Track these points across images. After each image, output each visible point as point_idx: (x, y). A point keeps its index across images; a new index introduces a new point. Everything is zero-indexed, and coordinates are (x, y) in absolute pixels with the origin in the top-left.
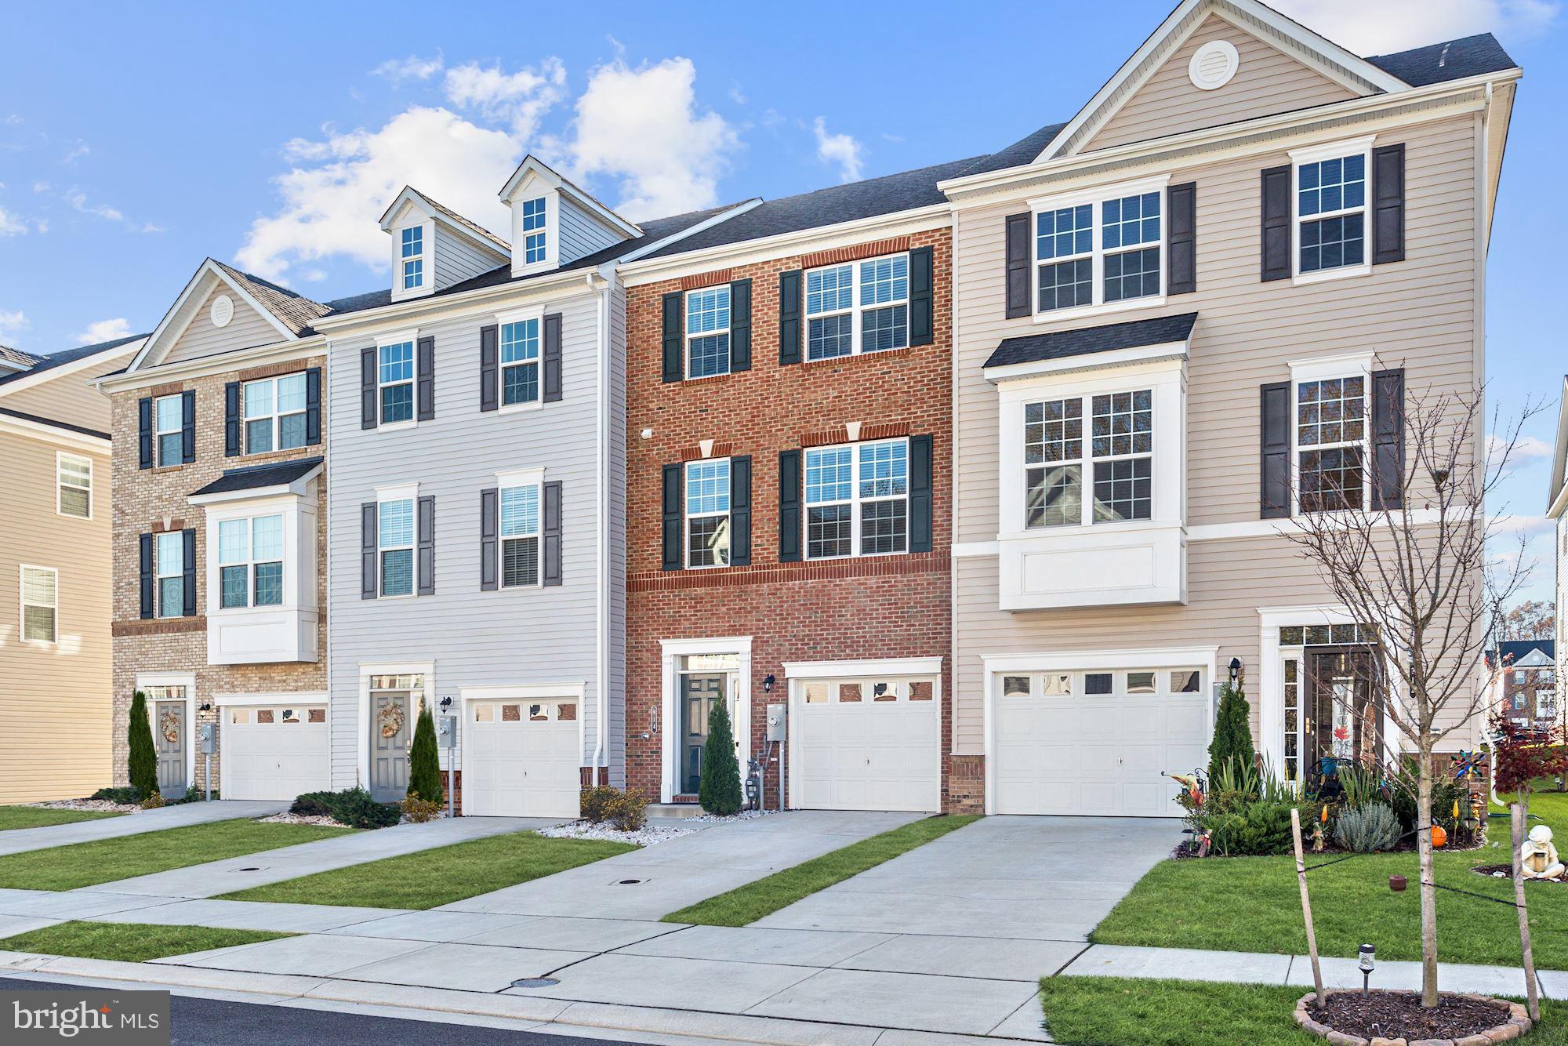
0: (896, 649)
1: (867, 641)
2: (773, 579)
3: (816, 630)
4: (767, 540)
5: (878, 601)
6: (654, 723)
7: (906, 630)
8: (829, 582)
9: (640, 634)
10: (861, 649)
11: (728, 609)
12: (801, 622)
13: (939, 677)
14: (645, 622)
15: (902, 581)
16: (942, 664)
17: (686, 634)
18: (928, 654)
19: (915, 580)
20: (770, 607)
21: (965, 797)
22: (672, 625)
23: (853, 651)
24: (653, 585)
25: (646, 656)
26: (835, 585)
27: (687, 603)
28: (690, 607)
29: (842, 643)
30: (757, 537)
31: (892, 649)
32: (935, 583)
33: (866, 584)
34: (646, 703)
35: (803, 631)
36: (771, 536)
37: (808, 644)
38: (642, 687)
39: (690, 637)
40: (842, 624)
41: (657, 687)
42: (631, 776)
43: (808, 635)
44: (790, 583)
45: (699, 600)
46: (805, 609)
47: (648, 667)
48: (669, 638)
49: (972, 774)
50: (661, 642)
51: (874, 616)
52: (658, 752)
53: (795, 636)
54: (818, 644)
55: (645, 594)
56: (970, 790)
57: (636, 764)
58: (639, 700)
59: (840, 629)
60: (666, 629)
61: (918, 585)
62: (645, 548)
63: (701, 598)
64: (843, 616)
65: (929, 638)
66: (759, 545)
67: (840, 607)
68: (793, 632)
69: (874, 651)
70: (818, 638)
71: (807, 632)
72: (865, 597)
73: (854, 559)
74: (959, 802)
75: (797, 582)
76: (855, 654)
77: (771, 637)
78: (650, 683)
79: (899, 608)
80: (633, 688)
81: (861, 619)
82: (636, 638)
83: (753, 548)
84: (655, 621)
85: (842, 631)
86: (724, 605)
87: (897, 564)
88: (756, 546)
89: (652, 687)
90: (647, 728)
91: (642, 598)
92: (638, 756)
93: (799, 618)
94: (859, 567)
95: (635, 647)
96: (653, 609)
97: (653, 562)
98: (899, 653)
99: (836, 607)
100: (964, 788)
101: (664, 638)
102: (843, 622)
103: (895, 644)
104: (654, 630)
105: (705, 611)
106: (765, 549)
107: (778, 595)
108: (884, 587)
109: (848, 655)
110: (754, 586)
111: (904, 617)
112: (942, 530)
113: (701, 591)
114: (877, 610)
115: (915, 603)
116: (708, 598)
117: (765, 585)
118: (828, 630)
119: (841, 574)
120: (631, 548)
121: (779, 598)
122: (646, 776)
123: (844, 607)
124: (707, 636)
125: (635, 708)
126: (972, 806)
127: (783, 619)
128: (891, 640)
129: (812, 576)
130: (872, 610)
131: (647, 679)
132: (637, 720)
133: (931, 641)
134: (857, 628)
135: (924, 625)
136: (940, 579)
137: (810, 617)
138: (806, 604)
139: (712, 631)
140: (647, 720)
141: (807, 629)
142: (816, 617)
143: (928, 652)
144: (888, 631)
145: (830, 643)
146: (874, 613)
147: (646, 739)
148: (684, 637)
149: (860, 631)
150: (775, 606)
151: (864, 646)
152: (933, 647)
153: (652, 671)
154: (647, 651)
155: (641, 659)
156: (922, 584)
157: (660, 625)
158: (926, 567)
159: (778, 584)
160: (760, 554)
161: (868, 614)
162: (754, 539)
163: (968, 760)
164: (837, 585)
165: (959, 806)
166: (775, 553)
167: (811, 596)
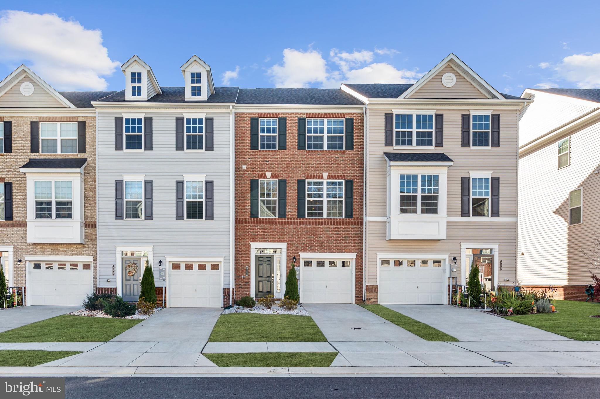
0: (340, 250)
1: (330, 247)
2: (295, 223)
3: (311, 242)
4: (293, 210)
5: (334, 233)
6: (247, 272)
7: (344, 244)
8: (316, 226)
9: (241, 240)
10: (328, 249)
11: (277, 233)
12: (306, 239)
13: (354, 260)
14: (243, 235)
15: (342, 227)
16: (357, 255)
17: (260, 241)
18: (351, 252)
19: (347, 227)
20: (294, 233)
21: (372, 298)
22: (254, 237)
23: (325, 250)
24: (247, 222)
25: (243, 248)
26: (318, 227)
27: (260, 230)
28: (262, 231)
29: (321, 247)
30: (289, 208)
32: (354, 229)
33: (330, 227)
34: (244, 265)
35: (306, 242)
36: (294, 208)
37: (308, 247)
38: (242, 259)
39: (262, 242)
40: (321, 240)
41: (248, 259)
42: (237, 292)
43: (308, 244)
44: (302, 225)
45: (265, 229)
46: (307, 235)
47: (244, 252)
48: (253, 242)
49: (374, 291)
50: (251, 243)
51: (332, 238)
52: (249, 283)
53: (303, 244)
54: (312, 247)
55: (243, 225)
56: (374, 296)
57: (239, 287)
58: (241, 264)
59: (320, 242)
60: (252, 238)
61: (348, 229)
62: (243, 209)
64: (321, 238)
65: (352, 247)
66: (290, 211)
67: (320, 235)
68: (302, 242)
69: (332, 250)
70: (312, 245)
72: (329, 232)
73: (324, 219)
75: (304, 225)
77: (294, 244)
78: (245, 258)
79: (341, 236)
80: (238, 259)
81: (328, 239)
82: (239, 241)
83: (287, 212)
84: (247, 235)
86: (275, 231)
87: (341, 221)
88: (288, 211)
90: (244, 274)
91: (241, 227)
92: (240, 284)
93: (305, 237)
94: (327, 222)
95: (238, 244)
96: (246, 231)
97: (246, 214)
99: (318, 235)
100: (372, 295)
103: (340, 248)
104: (247, 239)
105: (268, 233)
106: (292, 213)
107: (297, 229)
108: (336, 229)
109: (323, 251)
110: (288, 225)
111: (343, 239)
112: (356, 212)
113: (266, 226)
114: (334, 236)
115: (347, 235)
116: (269, 228)
117: (292, 225)
118: (316, 242)
119: (321, 223)
120: (237, 208)
122: (244, 292)
123: (322, 235)
124: (269, 242)
125: (239, 267)
126: (374, 301)
127: (298, 237)
129: (310, 223)
130: (332, 236)
131: (244, 256)
132: (240, 271)
134: (326, 242)
135: (350, 242)
136: (355, 227)
137: (309, 237)
138: (307, 233)
139: (270, 240)
140: (244, 271)
141: (308, 241)
142: (311, 237)
144: (338, 244)
145: (316, 247)
147: (244, 278)
149: (328, 243)
150: (296, 233)
152: (353, 250)
153: (246, 253)
154: (244, 246)
156: (350, 229)
157: (250, 237)
158: (351, 223)
159: (297, 225)
160: (290, 214)
161: (330, 238)
162: (287, 209)
163: (373, 286)
164: (319, 227)
165: (370, 301)
166: (295, 214)
167: (309, 230)
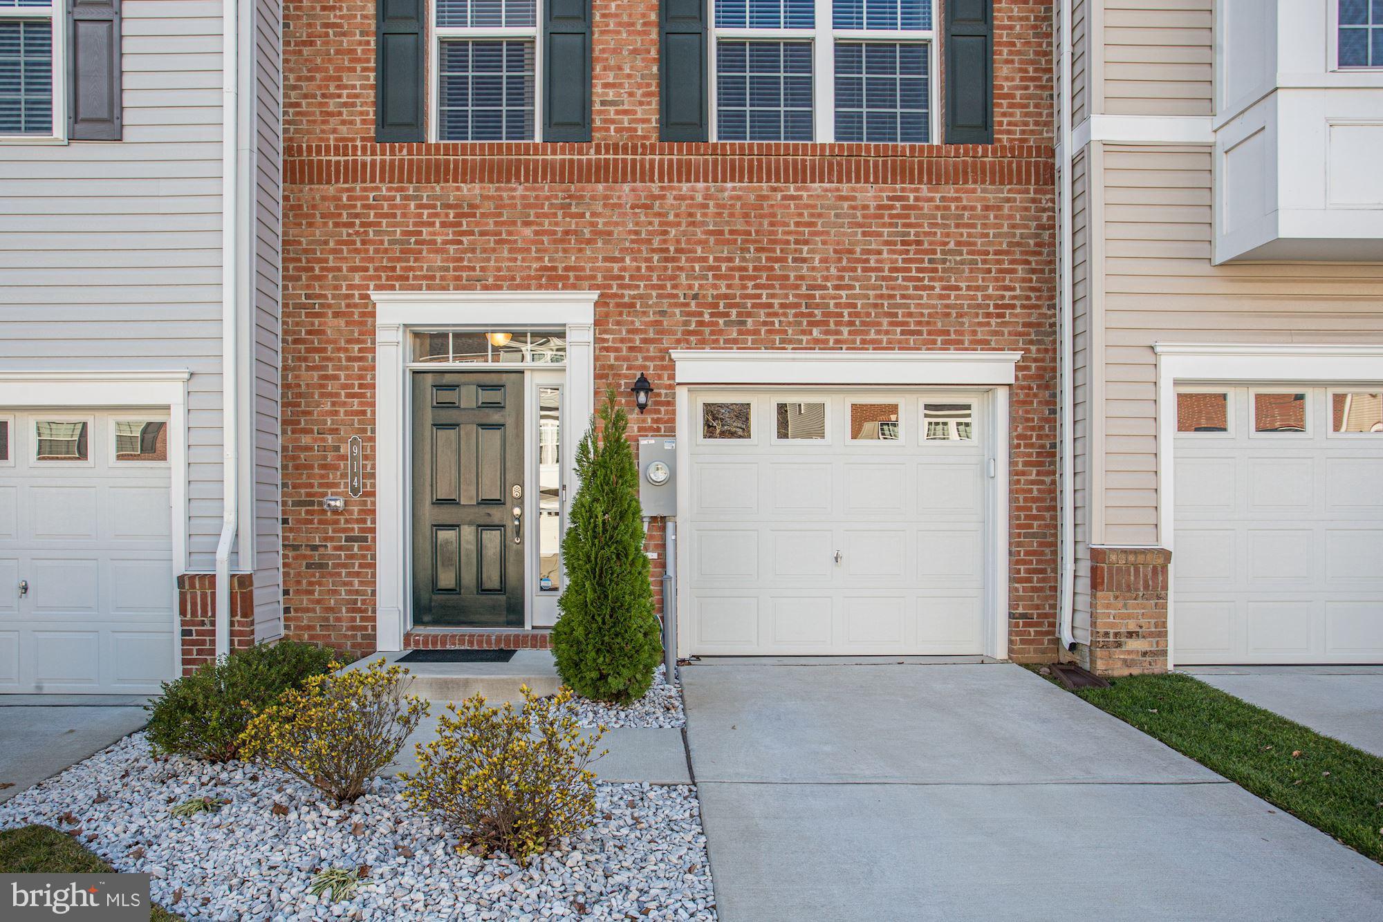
0: (919, 333)
1: (857, 315)
2: (646, 175)
3: (744, 287)
4: (631, 94)
5: (880, 234)
6: (354, 475)
7: (941, 297)
8: (774, 189)
9: (319, 278)
10: (845, 330)
11: (536, 233)
12: (711, 268)
13: (1002, 396)
14: (334, 251)
15: (931, 200)
16: (1018, 368)
17: (433, 282)
18: (985, 345)
19: (958, 199)
20: (637, 233)
21: (1130, 635)
22: (399, 260)
23: (827, 333)
24: (352, 172)
25: (333, 325)
26: (785, 198)
27: (436, 215)
28: (443, 225)
29: (802, 315)
30: (606, 86)
31: (912, 333)
32: (999, 208)
33: (854, 198)
34: (334, 431)
35: (715, 287)
36: (639, 86)
37: (727, 315)
38: (322, 395)
39: (444, 288)
40: (802, 278)
41: (362, 395)
42: (297, 592)
43: (726, 296)
44: (685, 186)
45: (466, 211)
46: (717, 242)
47: (339, 350)
48: (392, 288)
49: (1146, 587)
50: (375, 296)
51: (872, 264)
52: (366, 538)
53: (695, 297)
54: (749, 315)
55: (331, 190)
56: (1142, 621)
57: (308, 566)
58: (316, 422)
59: (797, 287)
60: (385, 269)
61: (964, 208)
62: (332, 90)
63: (471, 206)
64: (804, 260)
65: (988, 315)
66: (612, 103)
67: (797, 242)
68: (690, 287)
69: (872, 336)
70: (749, 302)
71: (724, 290)
72: (851, 225)
73: (823, 146)
74: (1119, 645)
75: (701, 185)
76: (832, 339)
77: (641, 297)
78: (345, 387)
79: (926, 252)
80: (300, 395)
81: (843, 269)
82: (308, 287)
83: (597, 107)
84: (357, 251)
85: (804, 290)
86: (527, 224)
87: (921, 164)
88: (603, 103)
89: (348, 396)
90: (336, 485)
91: (324, 198)
92: (315, 548)
93: (705, 259)
94: (840, 164)
95: (304, 306)
96: (352, 225)
97: (352, 122)
98: (925, 342)
99: (788, 242)
100: (1129, 616)
101: (378, 288)
102: (804, 272)
103: (919, 323)
104: (353, 269)
105: (482, 234)
106: (625, 112)
107: (656, 209)
108: (891, 207)
109: (817, 341)
110: (600, 187)
111: (935, 270)
112: (1011, 106)
113: (471, 190)
114: (879, 252)
115: (958, 243)
116: (489, 207)
117: (626, 187)
118: (773, 287)
119: (800, 175)
120: (295, 88)
121: (659, 215)
122: (335, 592)
123: (806, 242)
124: (486, 288)
125: (305, 440)
126: (1145, 654)
127: (666, 260)
128: (910, 315)
129: (734, 173)
130: (869, 252)
131: (336, 378)
132: (311, 467)
133: (993, 321)
134: (837, 287)
135: (977, 288)
136: (1008, 200)
137: (730, 260)
138: (721, 233)
139: (497, 278)
140: (336, 468)
141: (723, 283)
142: (743, 259)
143: (987, 342)
144: (903, 297)
145: (776, 315)
146: (873, 258)
147: (335, 511)
148: (429, 288)
149: (843, 293)
150: (649, 233)
151: (851, 323)
152: (995, 333)
153: (349, 359)
154: (336, 315)
155: (322, 332)
156: (973, 208)
157: (371, 260)
158: (981, 174)
159: (655, 187)
160: (613, 121)
161: (858, 261)
162: (598, 89)
163: (1141, 558)
164: (793, 198)
165: (1119, 655)
166: (648, 121)
167: (732, 215)
